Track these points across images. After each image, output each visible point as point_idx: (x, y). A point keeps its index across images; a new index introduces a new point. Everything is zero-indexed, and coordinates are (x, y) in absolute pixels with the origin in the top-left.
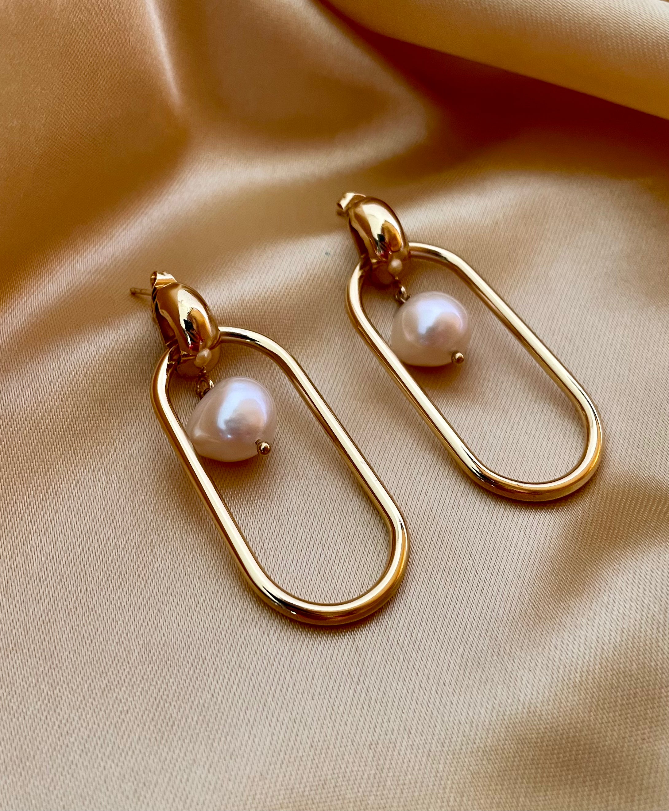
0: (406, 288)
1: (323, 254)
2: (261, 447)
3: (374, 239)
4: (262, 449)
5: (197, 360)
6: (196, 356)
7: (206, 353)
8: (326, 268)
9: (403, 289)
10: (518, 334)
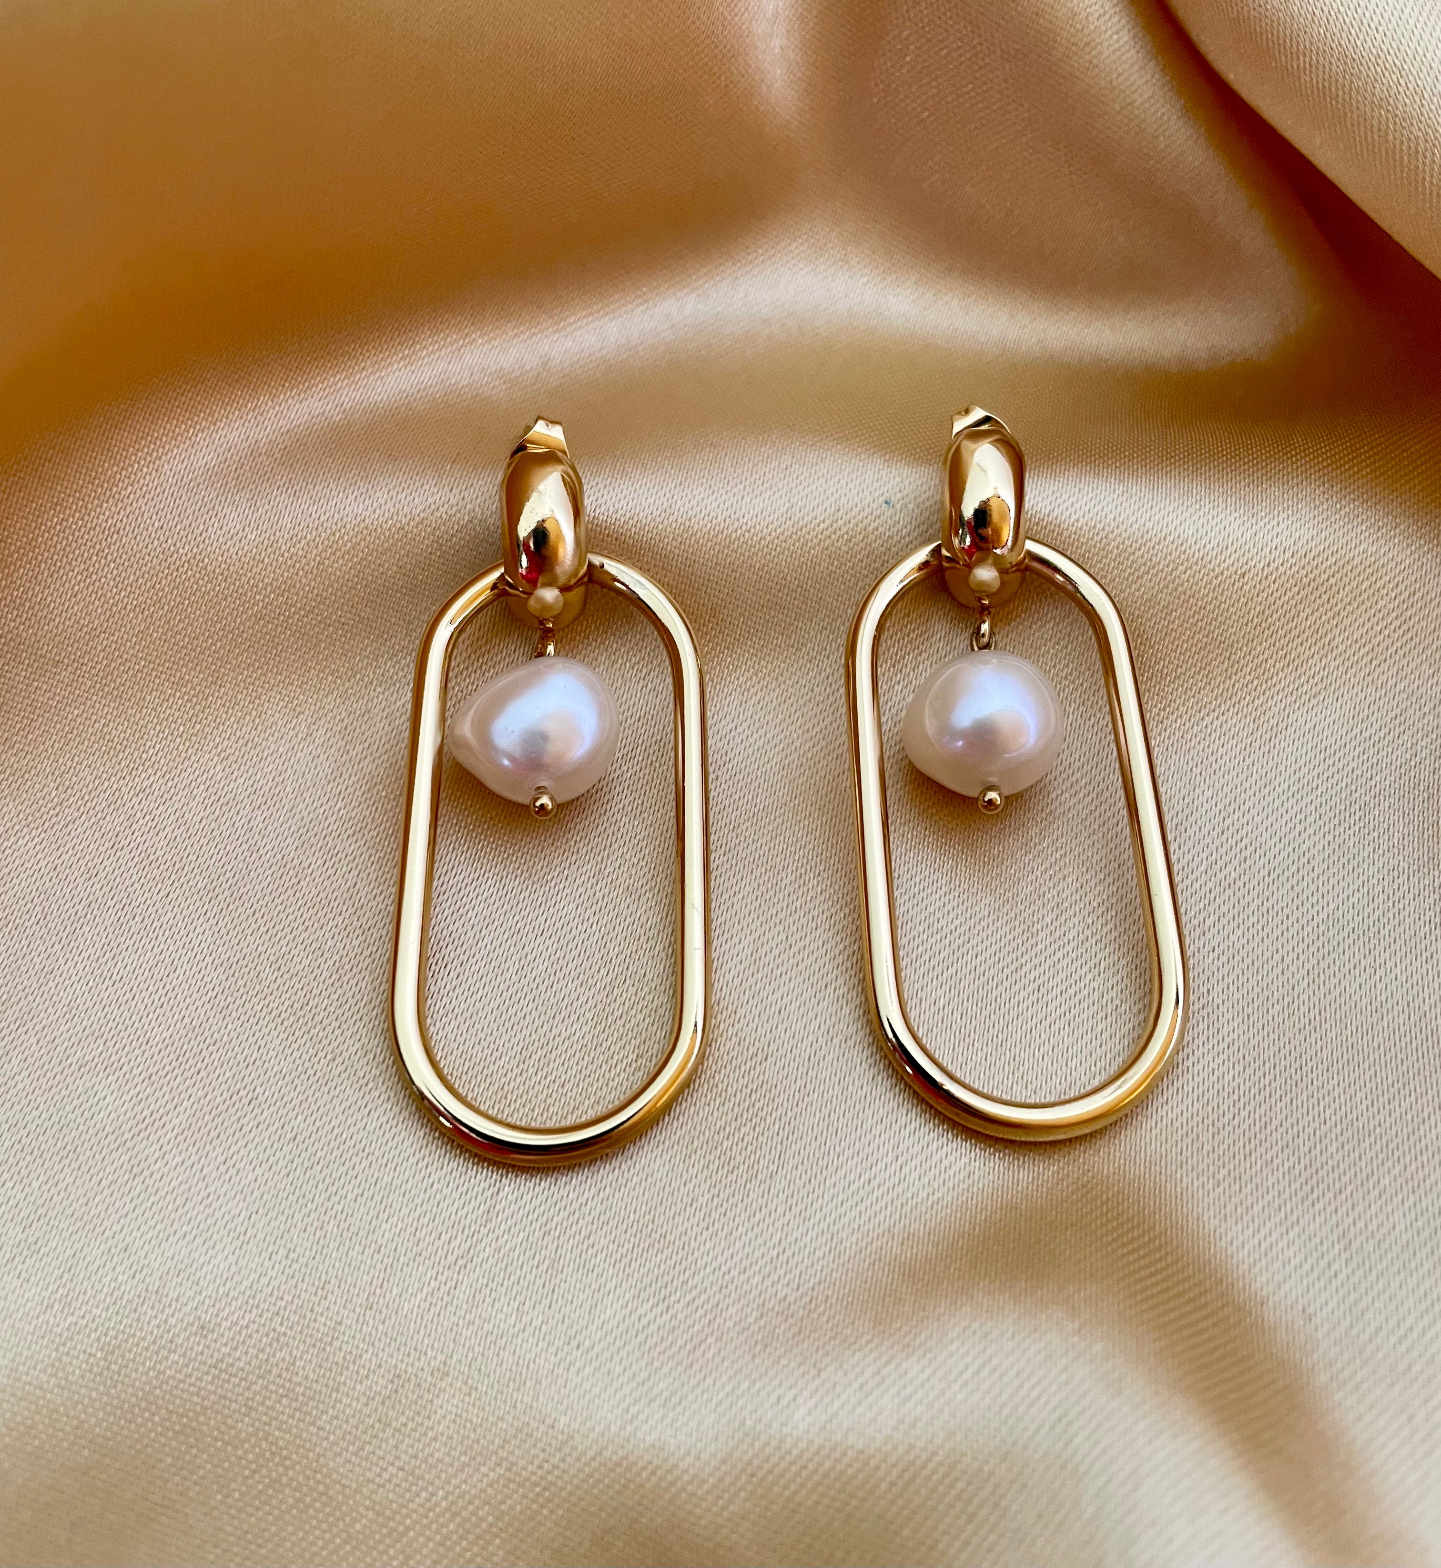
0: (991, 628)
1: (882, 499)
2: (537, 799)
3: (961, 516)
4: (538, 804)
5: (532, 602)
6: (530, 594)
7: (549, 595)
8: (871, 528)
9: (985, 627)
10: (1132, 803)
